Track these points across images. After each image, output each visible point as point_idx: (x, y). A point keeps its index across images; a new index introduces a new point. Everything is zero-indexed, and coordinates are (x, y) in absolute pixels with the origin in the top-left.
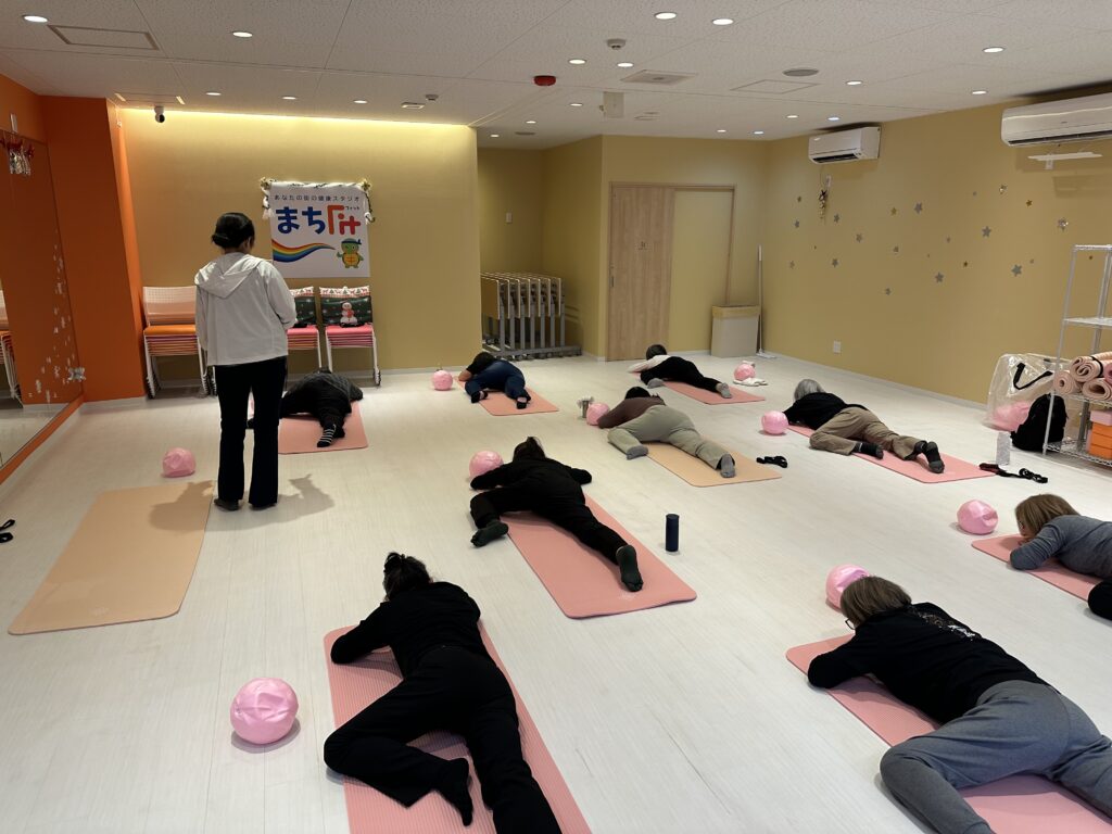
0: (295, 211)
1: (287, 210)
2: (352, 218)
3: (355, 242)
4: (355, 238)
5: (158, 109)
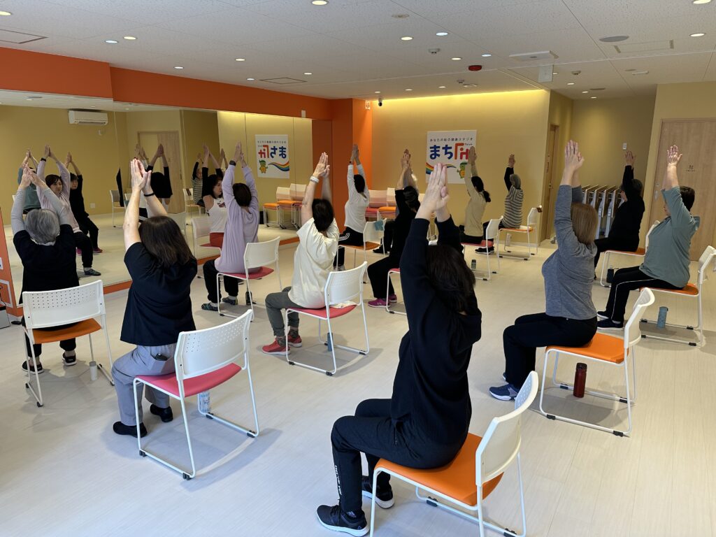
0: (439, 147)
1: (435, 147)
5: (380, 100)
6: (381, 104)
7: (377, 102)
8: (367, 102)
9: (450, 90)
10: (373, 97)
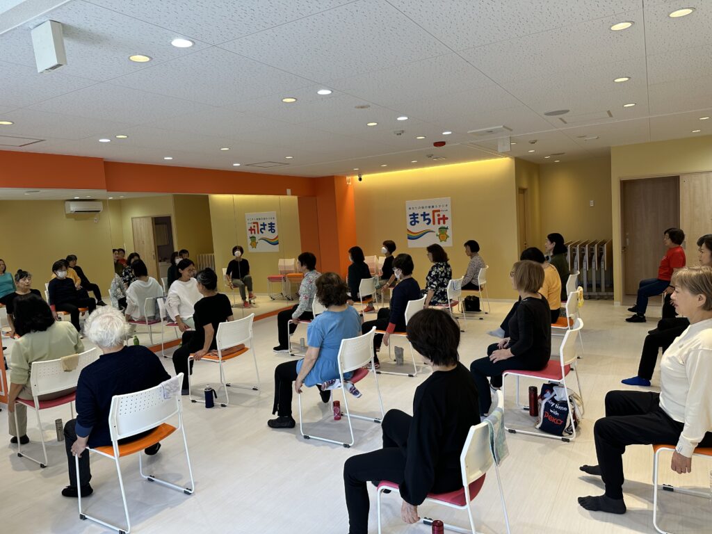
0: (418, 214)
1: (414, 215)
2: (444, 216)
3: (445, 228)
4: (445, 226)
5: (360, 175)
6: (360, 179)
7: (357, 177)
8: (348, 178)
9: (421, 164)
10: (353, 173)
